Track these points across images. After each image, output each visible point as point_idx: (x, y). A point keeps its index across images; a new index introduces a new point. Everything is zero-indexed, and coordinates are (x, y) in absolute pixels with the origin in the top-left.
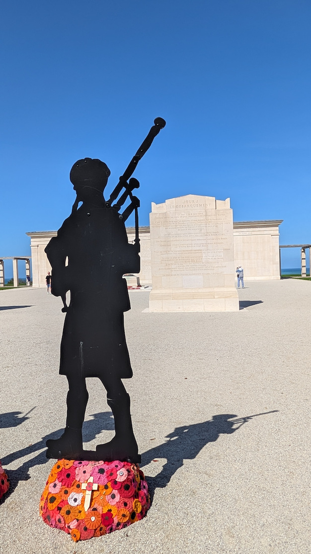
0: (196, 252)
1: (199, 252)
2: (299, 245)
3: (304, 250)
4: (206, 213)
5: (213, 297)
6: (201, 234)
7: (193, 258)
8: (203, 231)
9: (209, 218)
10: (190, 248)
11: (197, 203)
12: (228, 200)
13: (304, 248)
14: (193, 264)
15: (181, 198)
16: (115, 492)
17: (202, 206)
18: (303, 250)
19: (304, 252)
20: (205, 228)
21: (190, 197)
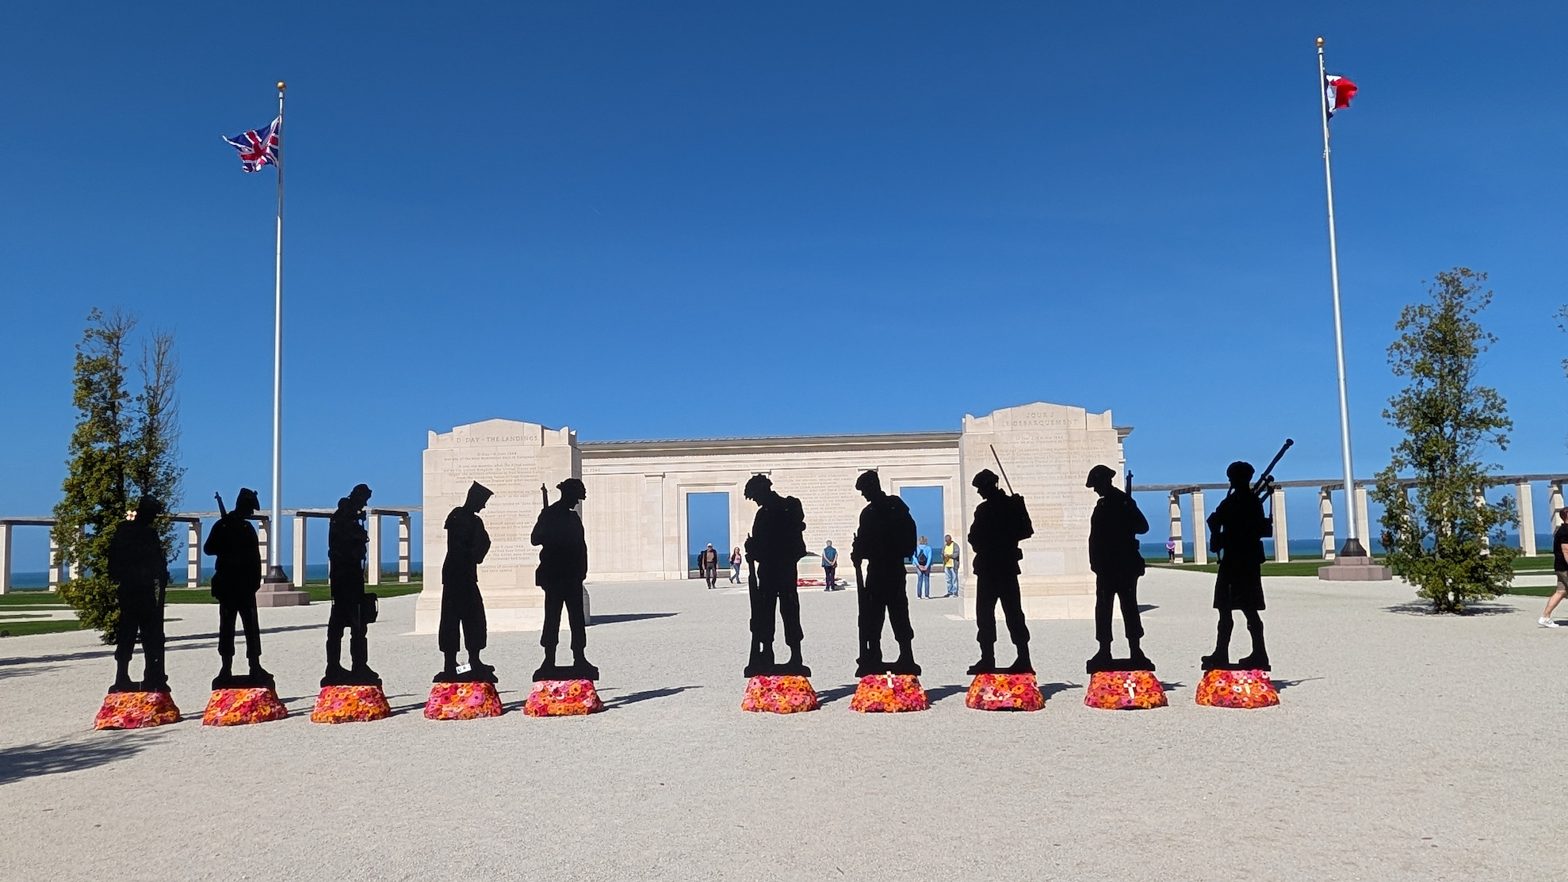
0: (1051, 507)
1: (1057, 507)
2: (1166, 484)
3: (1177, 498)
4: (1069, 436)
5: (1084, 592)
6: (1060, 475)
7: (1045, 519)
8: (1063, 469)
9: (1075, 445)
10: (1040, 501)
11: (1052, 419)
12: (1108, 413)
13: (1177, 493)
14: (1046, 530)
15: (1022, 408)
16: (1263, 685)
17: (1062, 422)
18: (1173, 499)
19: (1177, 501)
20: (1067, 463)
21: (1039, 407)
